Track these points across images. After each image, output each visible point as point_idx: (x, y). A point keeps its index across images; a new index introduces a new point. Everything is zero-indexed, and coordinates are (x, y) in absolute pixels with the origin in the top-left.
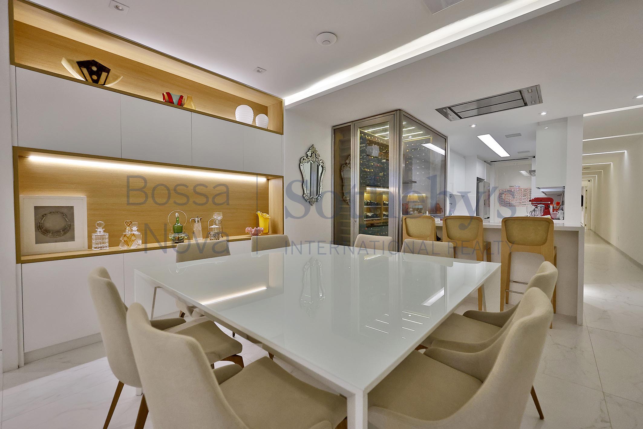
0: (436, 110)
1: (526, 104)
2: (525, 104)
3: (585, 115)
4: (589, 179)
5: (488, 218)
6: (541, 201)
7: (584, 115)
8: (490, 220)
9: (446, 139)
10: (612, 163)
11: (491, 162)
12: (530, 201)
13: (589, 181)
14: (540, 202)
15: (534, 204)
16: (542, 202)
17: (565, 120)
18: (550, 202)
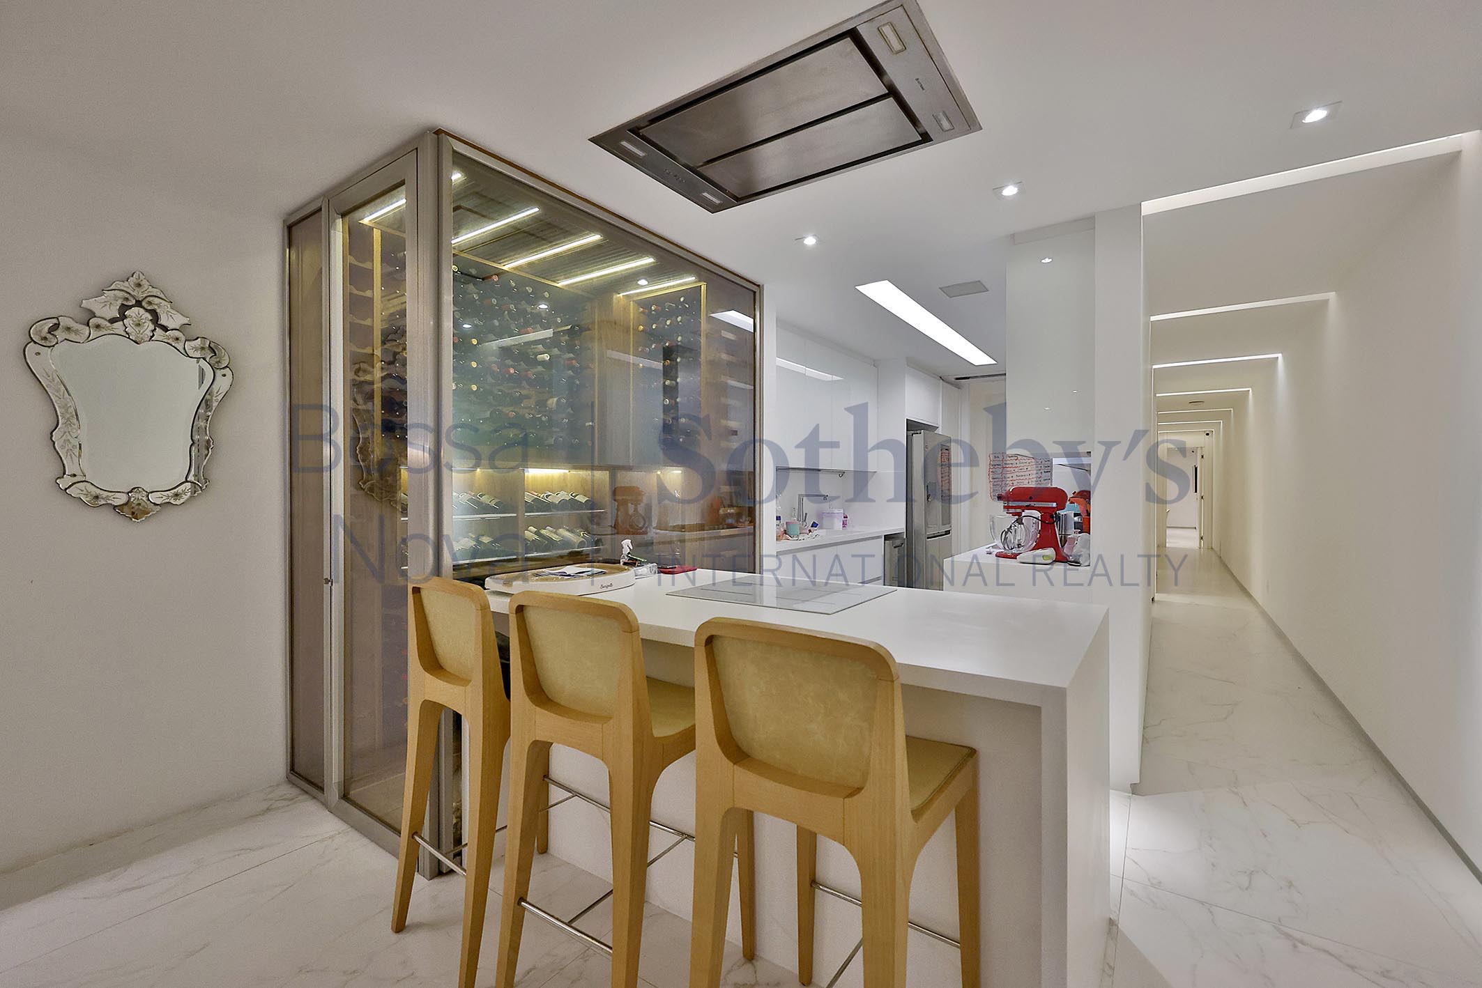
0: (593, 140)
1: (925, 138)
2: (921, 135)
3: (1150, 207)
4: (1208, 430)
5: (948, 532)
6: (1031, 499)
7: (1142, 203)
8: (951, 538)
9: (755, 292)
10: (1250, 389)
11: (957, 379)
12: (1000, 498)
13: (1208, 434)
14: (1028, 503)
15: (1012, 507)
16: (1032, 504)
17: (1087, 224)
18: (1054, 505)
